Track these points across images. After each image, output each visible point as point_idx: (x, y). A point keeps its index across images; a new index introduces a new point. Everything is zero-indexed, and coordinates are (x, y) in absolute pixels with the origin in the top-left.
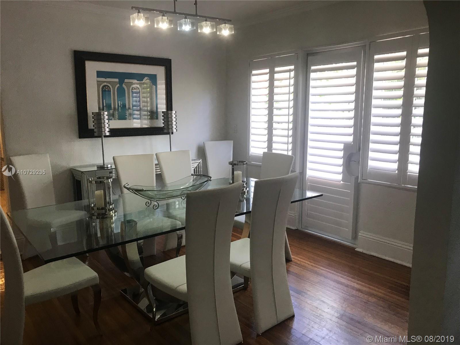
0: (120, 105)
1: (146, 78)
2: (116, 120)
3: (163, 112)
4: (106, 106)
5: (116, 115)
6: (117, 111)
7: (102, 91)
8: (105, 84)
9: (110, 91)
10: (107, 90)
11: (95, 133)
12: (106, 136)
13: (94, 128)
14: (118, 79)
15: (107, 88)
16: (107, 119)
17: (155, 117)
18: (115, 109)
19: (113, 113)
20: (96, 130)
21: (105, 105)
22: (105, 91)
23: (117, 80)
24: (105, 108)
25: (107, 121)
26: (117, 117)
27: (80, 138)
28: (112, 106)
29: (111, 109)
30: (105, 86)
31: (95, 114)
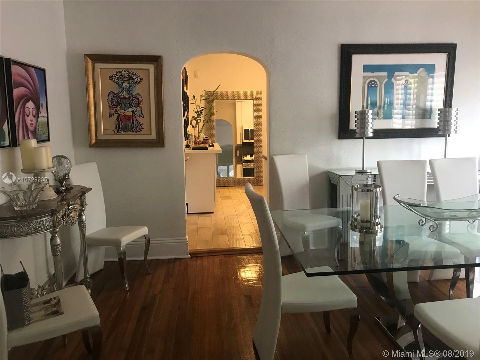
0: (386, 102)
1: (421, 69)
2: (380, 119)
3: (439, 110)
4: (370, 104)
5: (381, 114)
6: (382, 109)
7: (368, 87)
8: (372, 79)
9: (377, 87)
10: (373, 85)
11: (356, 134)
12: (368, 138)
13: (356, 128)
14: (387, 73)
15: (374, 83)
16: (371, 119)
17: (428, 116)
18: (380, 107)
19: (378, 112)
20: (358, 131)
21: (369, 102)
22: (372, 87)
23: (385, 74)
24: (369, 106)
25: (370, 121)
26: (382, 116)
27: (339, 139)
28: (378, 104)
29: (376, 107)
30: (371, 81)
31: (358, 113)
